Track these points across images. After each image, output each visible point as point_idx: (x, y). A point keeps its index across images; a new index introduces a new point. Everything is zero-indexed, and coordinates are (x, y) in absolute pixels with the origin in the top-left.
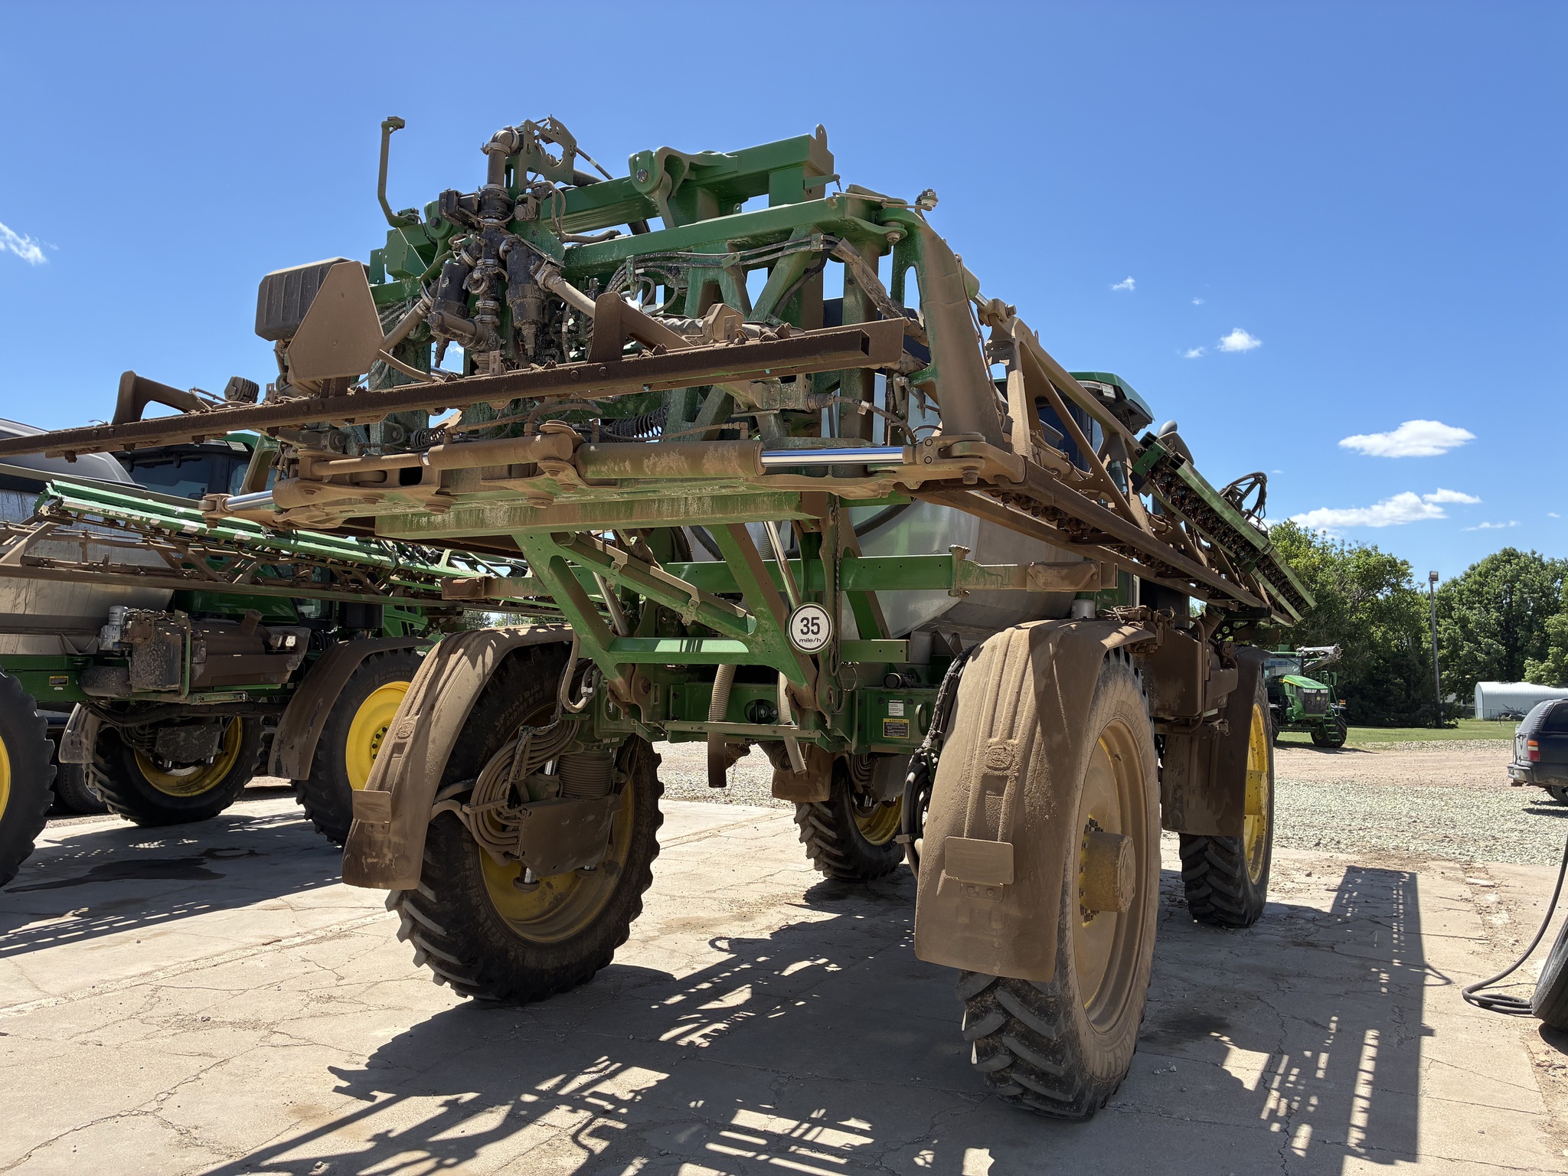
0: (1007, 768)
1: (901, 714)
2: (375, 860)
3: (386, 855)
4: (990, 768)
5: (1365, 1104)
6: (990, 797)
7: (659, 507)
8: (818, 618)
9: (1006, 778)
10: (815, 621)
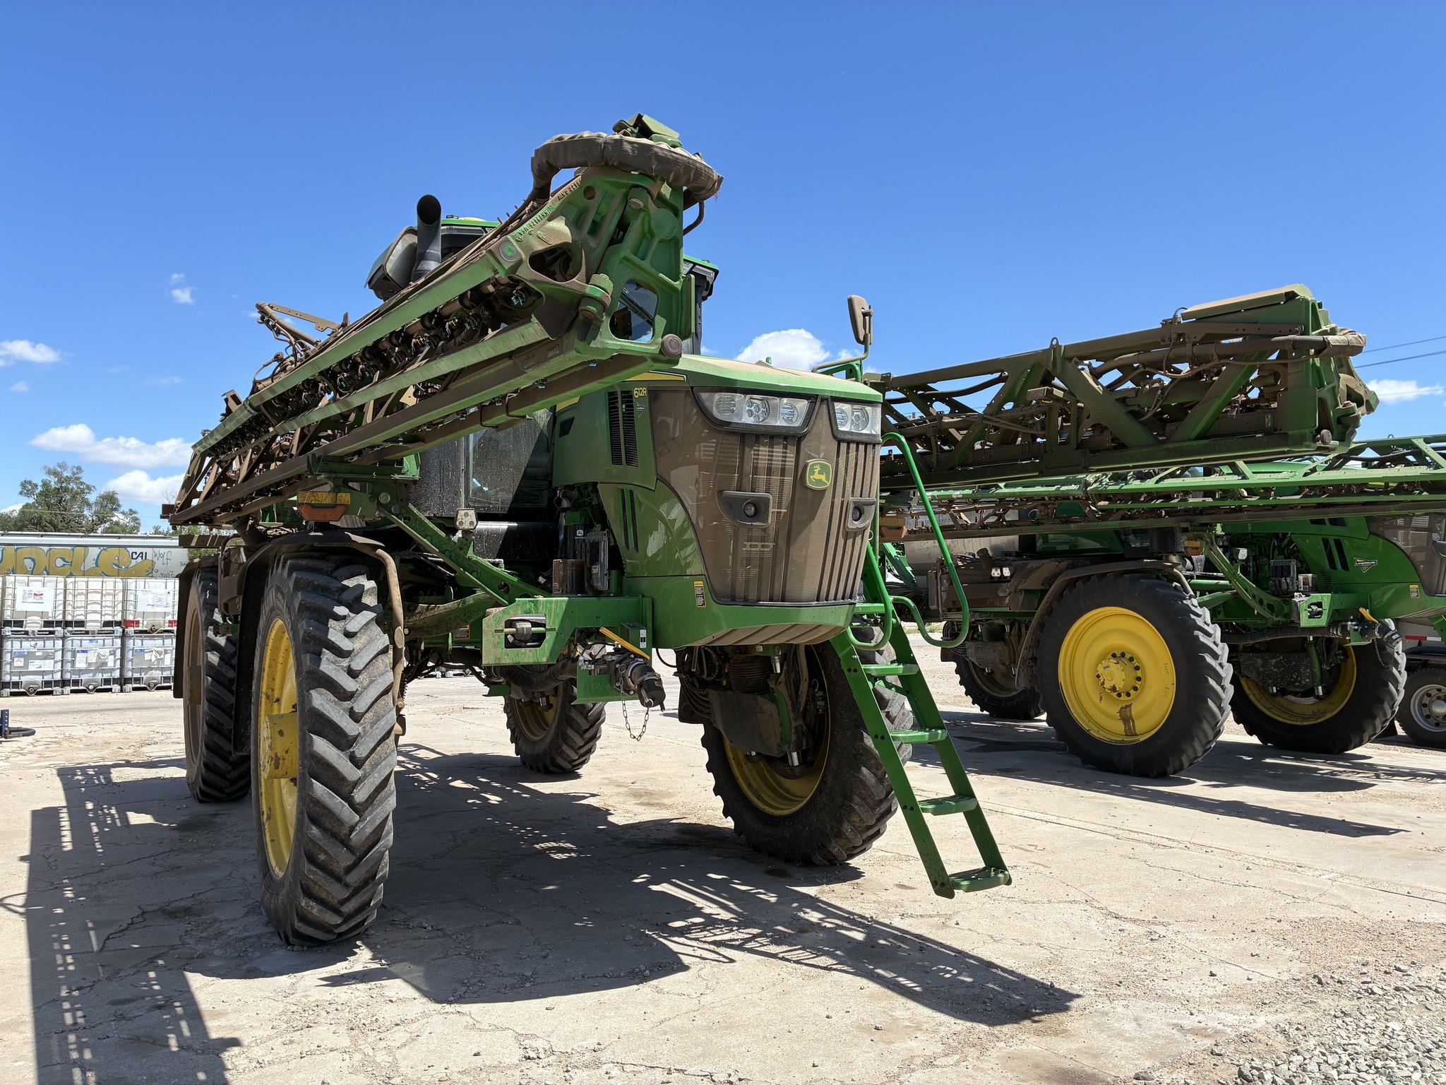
5: (64, 839)
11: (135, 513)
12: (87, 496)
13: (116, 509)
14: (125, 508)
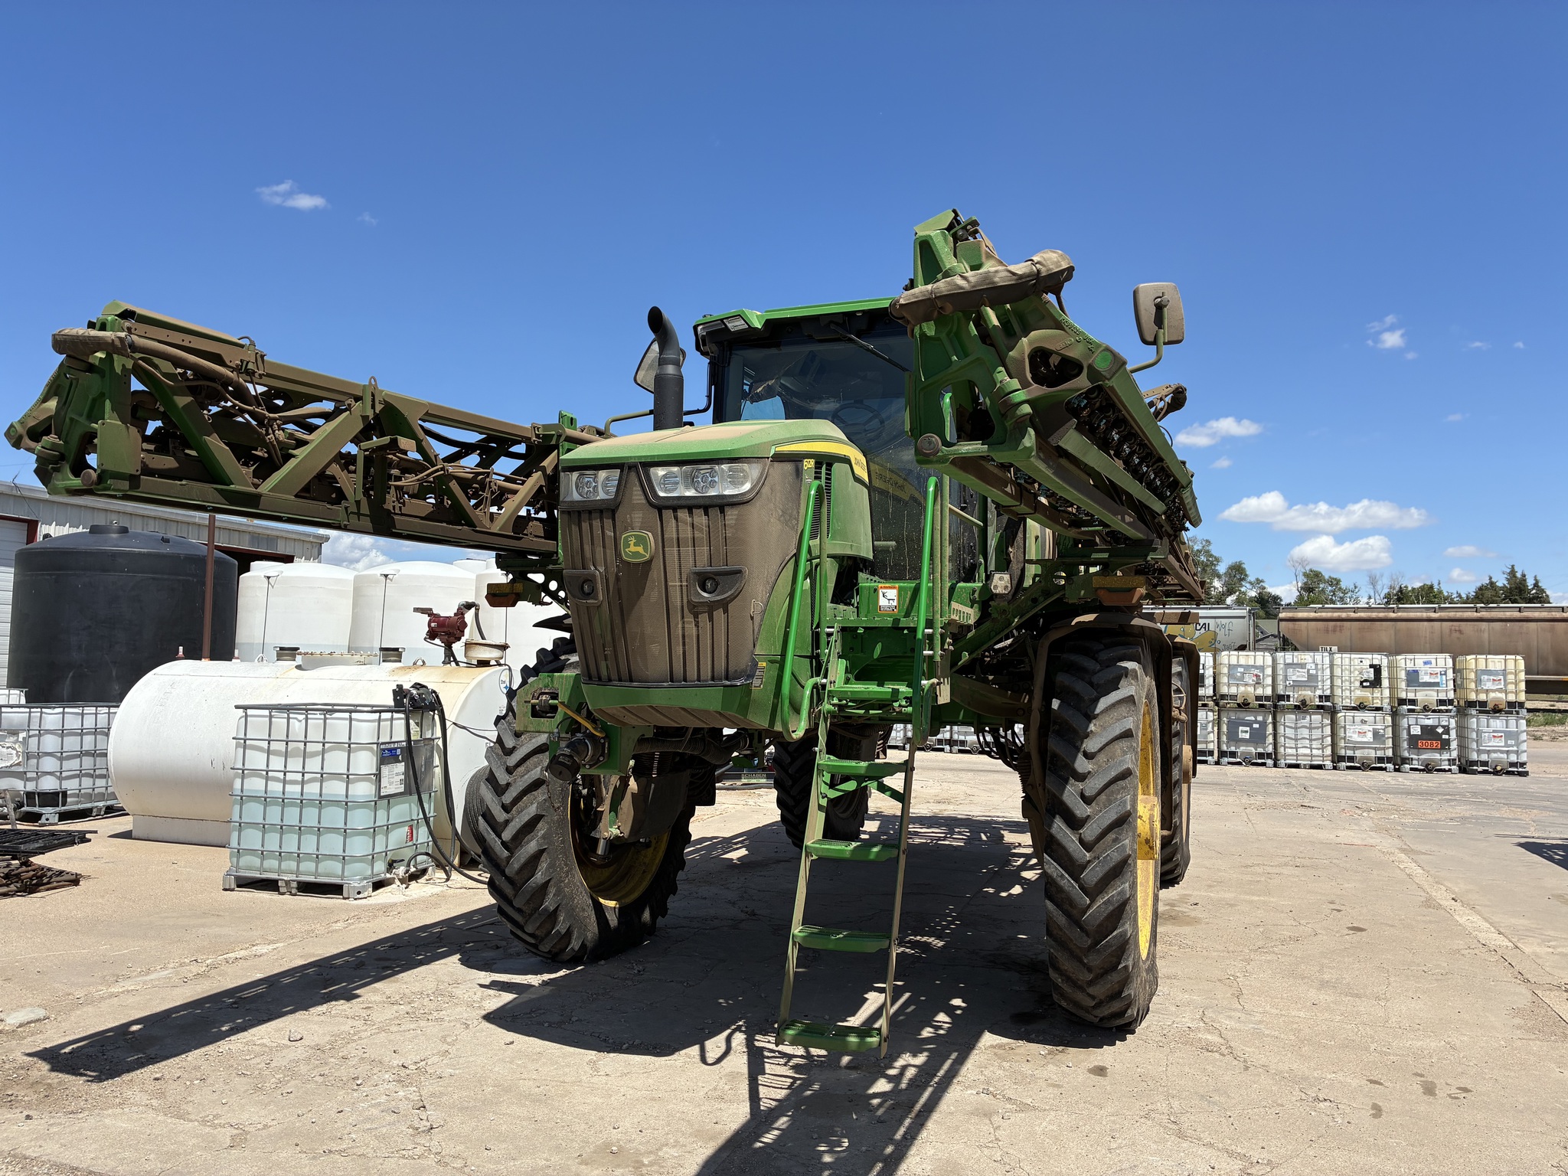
11: (1262, 581)
12: (1218, 568)
13: (1243, 579)
14: (1252, 578)
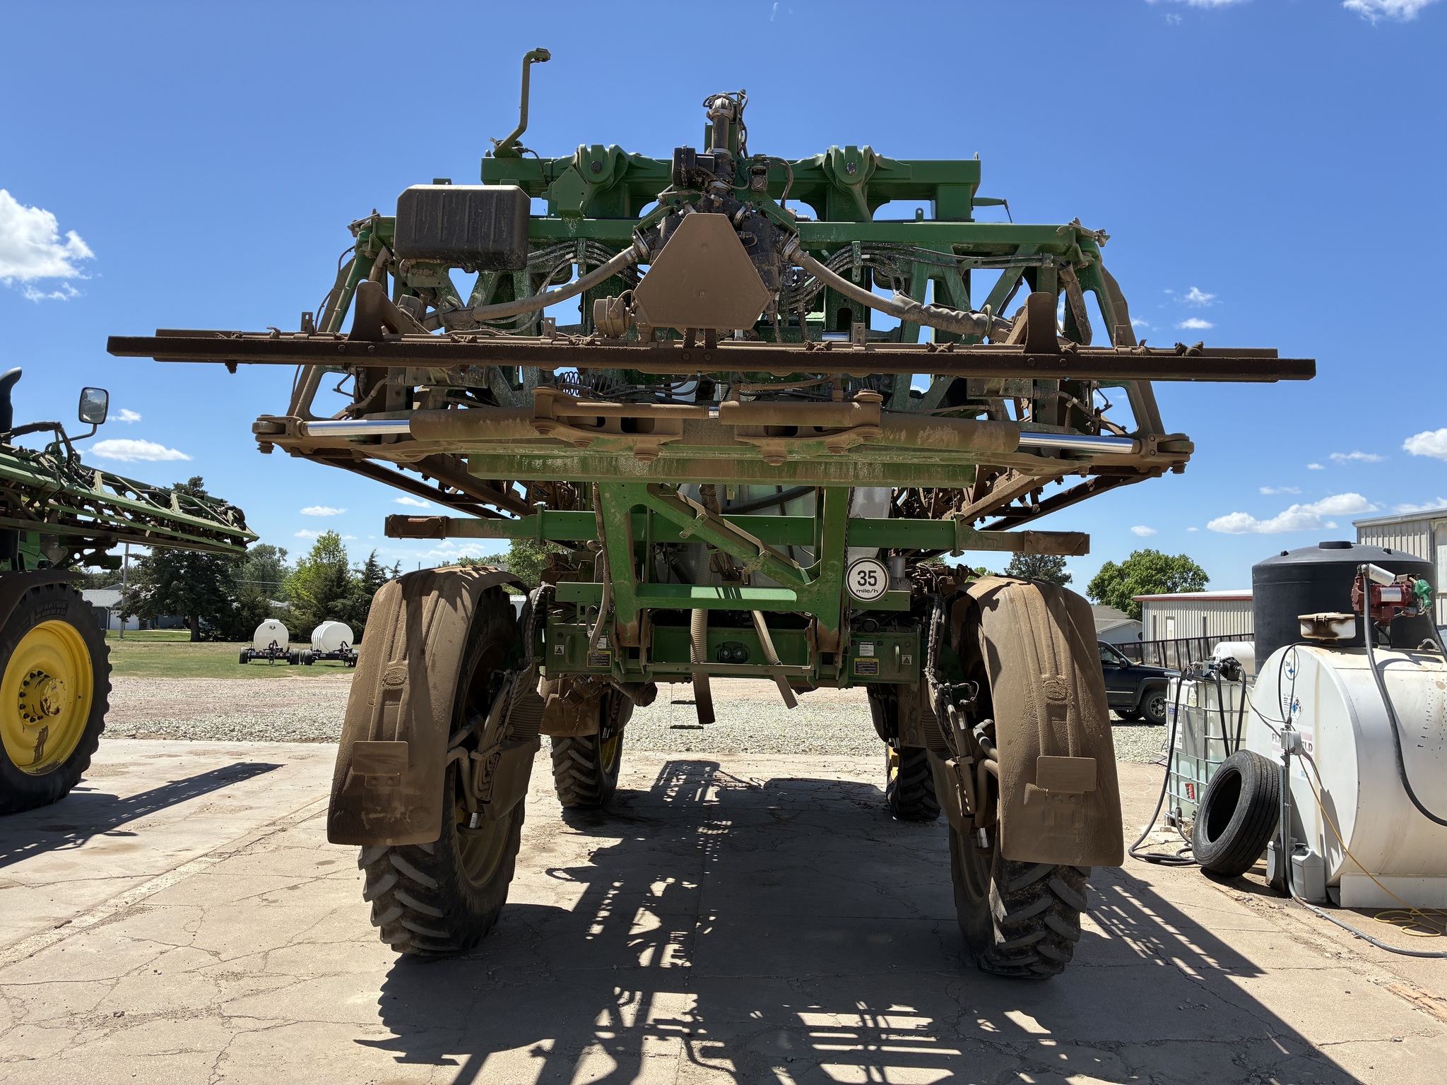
0: (1064, 699)
1: (872, 654)
2: (381, 815)
3: (396, 809)
4: (1051, 698)
6: (1056, 722)
7: (825, 469)
8: (875, 572)
9: (1066, 706)
10: (872, 574)
